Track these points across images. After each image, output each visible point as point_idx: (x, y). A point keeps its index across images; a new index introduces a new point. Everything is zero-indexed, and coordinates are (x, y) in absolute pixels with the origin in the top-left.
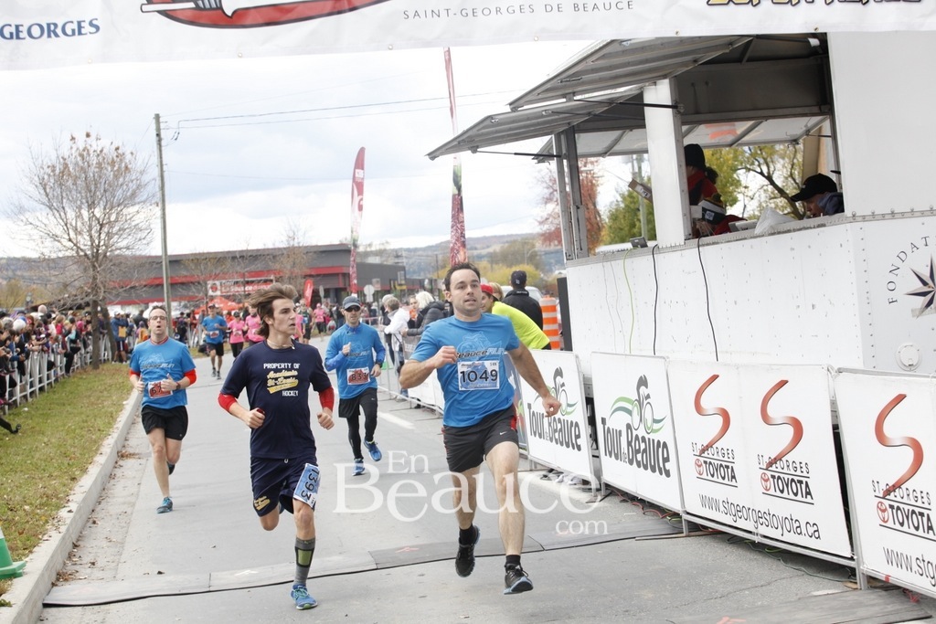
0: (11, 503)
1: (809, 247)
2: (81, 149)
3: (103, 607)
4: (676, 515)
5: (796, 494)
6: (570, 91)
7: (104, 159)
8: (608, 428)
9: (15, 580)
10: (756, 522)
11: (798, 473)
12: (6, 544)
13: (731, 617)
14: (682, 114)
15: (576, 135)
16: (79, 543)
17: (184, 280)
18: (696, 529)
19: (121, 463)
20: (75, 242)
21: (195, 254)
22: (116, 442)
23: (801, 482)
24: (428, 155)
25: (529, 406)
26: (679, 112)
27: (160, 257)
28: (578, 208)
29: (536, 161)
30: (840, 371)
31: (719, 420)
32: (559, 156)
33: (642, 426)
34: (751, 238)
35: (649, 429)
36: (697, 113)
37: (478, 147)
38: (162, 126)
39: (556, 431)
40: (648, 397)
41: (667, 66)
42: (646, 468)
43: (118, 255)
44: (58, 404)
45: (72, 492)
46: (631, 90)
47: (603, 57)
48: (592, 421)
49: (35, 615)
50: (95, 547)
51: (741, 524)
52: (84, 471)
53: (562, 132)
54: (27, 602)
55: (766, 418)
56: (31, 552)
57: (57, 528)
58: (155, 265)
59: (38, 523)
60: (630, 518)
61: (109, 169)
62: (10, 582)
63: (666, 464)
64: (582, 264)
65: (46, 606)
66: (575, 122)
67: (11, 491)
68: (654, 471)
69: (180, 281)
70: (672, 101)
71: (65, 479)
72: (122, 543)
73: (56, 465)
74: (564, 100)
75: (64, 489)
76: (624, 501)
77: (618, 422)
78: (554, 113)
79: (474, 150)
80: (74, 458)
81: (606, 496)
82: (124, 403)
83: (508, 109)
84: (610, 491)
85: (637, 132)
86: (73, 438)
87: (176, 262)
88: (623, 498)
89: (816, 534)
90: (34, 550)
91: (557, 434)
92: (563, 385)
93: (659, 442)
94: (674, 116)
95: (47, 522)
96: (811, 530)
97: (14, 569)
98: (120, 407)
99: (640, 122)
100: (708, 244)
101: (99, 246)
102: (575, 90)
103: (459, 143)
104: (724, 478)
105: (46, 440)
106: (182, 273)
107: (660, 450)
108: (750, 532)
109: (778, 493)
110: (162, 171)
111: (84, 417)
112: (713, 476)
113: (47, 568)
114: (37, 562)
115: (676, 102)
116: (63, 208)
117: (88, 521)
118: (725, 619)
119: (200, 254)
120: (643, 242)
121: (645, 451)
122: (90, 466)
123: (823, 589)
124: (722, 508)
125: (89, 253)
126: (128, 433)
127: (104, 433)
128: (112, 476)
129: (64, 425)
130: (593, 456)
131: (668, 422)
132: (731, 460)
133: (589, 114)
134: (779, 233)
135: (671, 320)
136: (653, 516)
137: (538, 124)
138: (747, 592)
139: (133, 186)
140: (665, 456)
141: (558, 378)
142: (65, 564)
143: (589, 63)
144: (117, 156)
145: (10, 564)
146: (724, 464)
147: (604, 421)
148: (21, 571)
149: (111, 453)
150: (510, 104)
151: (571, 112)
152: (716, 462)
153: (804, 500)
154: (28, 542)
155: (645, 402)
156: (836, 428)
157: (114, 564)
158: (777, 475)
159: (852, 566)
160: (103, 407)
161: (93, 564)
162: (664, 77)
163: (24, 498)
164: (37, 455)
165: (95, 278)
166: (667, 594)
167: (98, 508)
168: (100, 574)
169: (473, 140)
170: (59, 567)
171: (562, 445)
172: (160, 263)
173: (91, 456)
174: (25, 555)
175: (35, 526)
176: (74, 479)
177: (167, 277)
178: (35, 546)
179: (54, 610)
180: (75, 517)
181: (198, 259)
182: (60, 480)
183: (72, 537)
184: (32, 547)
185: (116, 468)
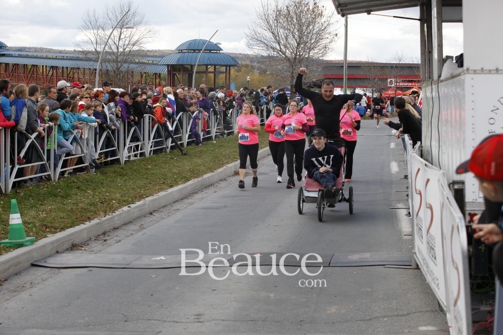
5: (433, 257)
9: (19, 249)
10: (427, 269)
11: (433, 242)
19: (230, 177)
22: (235, 166)
23: (433, 249)
27: (343, 63)
28: (430, 52)
31: (420, 198)
32: (420, 20)
37: (371, 11)
43: (313, 61)
45: (155, 194)
50: (127, 229)
51: (424, 268)
53: (424, 6)
56: (61, 231)
57: (104, 217)
58: (335, 68)
62: (13, 250)
65: (33, 265)
72: (144, 229)
79: (369, 13)
87: (355, 66)
96: (437, 282)
97: (22, 242)
104: (420, 236)
114: (53, 238)
124: (421, 256)
128: (209, 186)
132: (422, 225)
142: (90, 238)
146: (420, 227)
148: (30, 243)
153: (435, 261)
154: (69, 225)
161: (105, 241)
166: (344, 311)
168: (96, 248)
170: (77, 241)
172: (343, 66)
173: (205, 173)
174: (56, 232)
175: (96, 214)
176: (171, 186)
177: (346, 75)
178: (71, 227)
179: (36, 268)
180: (129, 211)
181: (369, 66)
182: (163, 186)
183: (116, 222)
184: (68, 228)
185: (221, 180)
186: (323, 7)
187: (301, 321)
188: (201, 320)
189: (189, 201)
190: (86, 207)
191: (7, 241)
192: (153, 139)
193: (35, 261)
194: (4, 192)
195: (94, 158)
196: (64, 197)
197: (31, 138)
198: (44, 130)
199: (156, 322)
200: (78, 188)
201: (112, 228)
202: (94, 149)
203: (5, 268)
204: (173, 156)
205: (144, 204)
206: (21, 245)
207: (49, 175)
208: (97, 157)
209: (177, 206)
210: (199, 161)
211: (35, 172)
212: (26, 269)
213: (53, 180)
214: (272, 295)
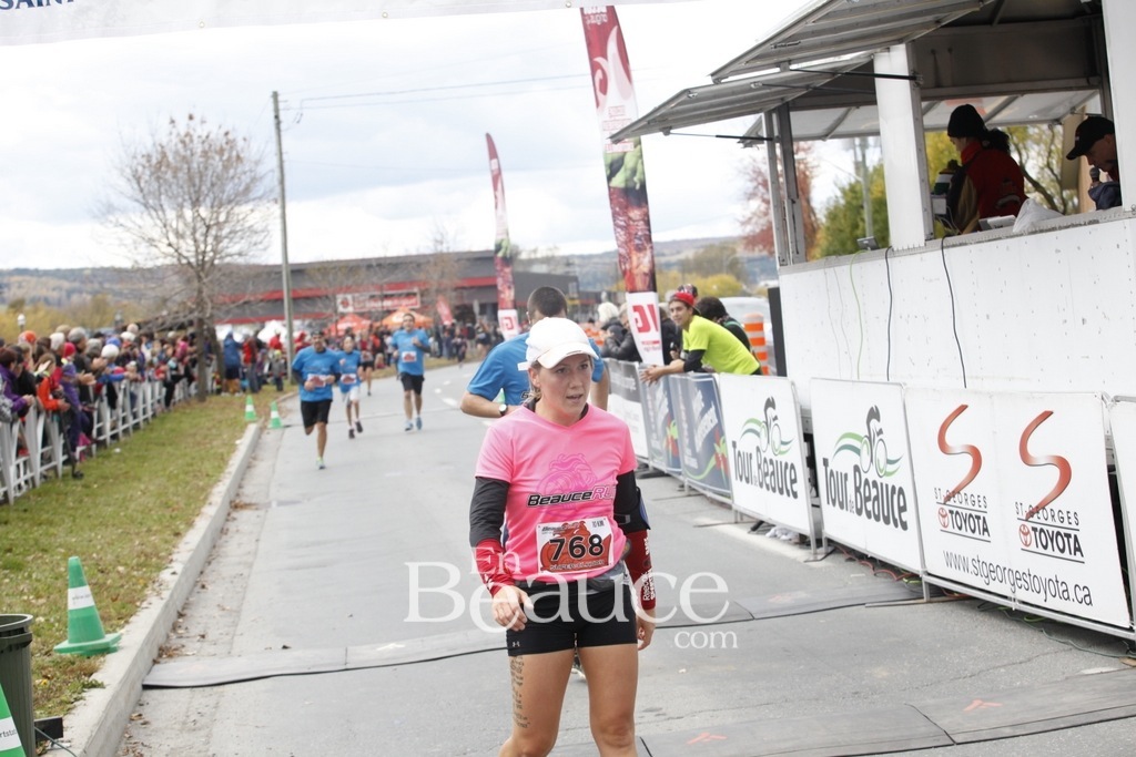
0: (101, 563)
1: (1079, 248)
2: (183, 133)
3: (215, 688)
4: (915, 576)
5: (1062, 551)
6: (785, 58)
7: (210, 146)
8: (832, 472)
9: (109, 657)
10: (1013, 585)
11: (1066, 524)
12: (97, 613)
13: (984, 700)
14: (922, 88)
15: (792, 114)
16: (185, 612)
17: (309, 293)
18: (939, 593)
19: (234, 514)
20: (176, 246)
21: (323, 263)
22: (228, 490)
23: (1068, 536)
24: (611, 137)
25: (734, 444)
26: (918, 85)
27: (279, 266)
28: (793, 202)
29: (742, 145)
30: (1117, 400)
31: (969, 460)
32: (770, 139)
33: (873, 468)
34: (1007, 237)
35: (881, 471)
36: (938, 85)
37: (671, 128)
39: (766, 474)
40: (880, 432)
41: (903, 28)
42: (877, 519)
43: (228, 264)
44: (157, 444)
45: (176, 550)
46: (858, 57)
47: (827, 16)
48: (811, 462)
49: (133, 699)
50: (205, 615)
51: (995, 587)
52: (190, 524)
53: (773, 110)
54: (123, 682)
55: (1025, 457)
56: (127, 622)
57: (159, 594)
58: (273, 276)
59: (134, 587)
60: (858, 580)
61: (217, 158)
62: (102, 659)
63: (903, 514)
64: (798, 271)
65: (146, 687)
66: (790, 97)
67: (101, 549)
68: (887, 521)
69: (304, 294)
70: (910, 70)
71: (168, 535)
72: (238, 612)
73: (155, 517)
74: (777, 70)
75: (166, 546)
76: (850, 560)
77: (843, 463)
78: (766, 85)
79: (667, 131)
80: (178, 509)
81: (828, 554)
82: (238, 442)
83: (709, 81)
84: (836, 548)
85: (865, 110)
86: (177, 485)
87: (298, 271)
88: (848, 556)
89: (1087, 599)
90: (132, 619)
91: (768, 479)
92: (776, 418)
93: (893, 488)
94: (912, 89)
95: (146, 586)
96: (1081, 594)
97: (107, 643)
98: (232, 448)
99: (869, 98)
100: (954, 246)
101: (204, 253)
102: (791, 57)
103: (649, 123)
104: (973, 531)
105: (142, 487)
106: (307, 286)
107: (895, 497)
108: (1005, 597)
109: (1041, 549)
110: (281, 161)
111: (188, 459)
112: (960, 528)
113: (147, 641)
114: (135, 635)
115: (915, 72)
116: (161, 206)
117: (195, 586)
118: (977, 703)
119: (328, 262)
120: (874, 243)
121: (876, 498)
122: (197, 519)
123: (1096, 666)
124: (971, 568)
125: (193, 260)
126: (242, 479)
127: (212, 478)
128: (223, 531)
129: (165, 469)
130: (813, 506)
131: (905, 462)
132: (983, 509)
133: (807, 87)
134: (1042, 231)
135: (909, 339)
136: (886, 578)
137: (745, 99)
138: (1002, 670)
139: (246, 179)
140: (902, 504)
141: (770, 410)
142: (168, 637)
143: (810, 24)
144: (227, 143)
145: (102, 637)
146: (974, 514)
147: (826, 462)
148: (115, 645)
149: (223, 503)
150: (712, 75)
151: (786, 85)
152: (964, 512)
153: (1072, 557)
154: (124, 611)
155: (877, 439)
156: (1111, 469)
157: (229, 637)
158: (1039, 527)
159: (1131, 638)
160: (212, 448)
161: (203, 636)
162: (900, 41)
163: (117, 557)
164: (132, 506)
165: (200, 292)
166: (905, 672)
167: (208, 570)
168: (212, 649)
169: (664, 119)
170: (161, 640)
171: (774, 490)
172: (280, 273)
176: (179, 534)
177: (288, 290)
179: (160, 691)
180: (179, 580)
181: (325, 269)
182: (160, 535)
184: (129, 617)
186: (245, 139)
191: (65, 644)
193: (143, 680)
212: (143, 696)
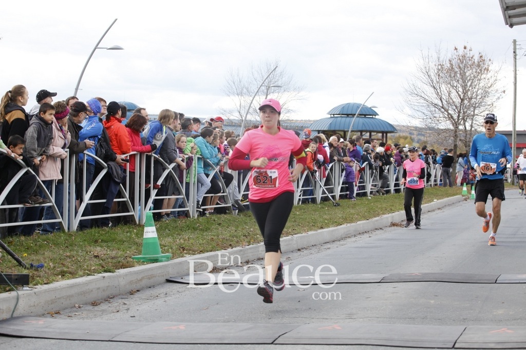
2: (461, 55)
7: (474, 62)
13: (509, 329)
19: (386, 227)
38: (517, 47)
45: (303, 233)
49: (145, 282)
65: (168, 281)
82: (435, 200)
98: (429, 202)
110: (516, 74)
118: (503, 329)
128: (364, 233)
144: (481, 61)
173: (359, 220)
174: (194, 254)
175: (238, 243)
176: (322, 228)
177: (514, 143)
178: (211, 251)
179: (171, 284)
182: (313, 228)
183: (260, 252)
184: (208, 252)
185: (376, 229)
186: (490, 60)
187: (464, 319)
188: (352, 317)
189: (342, 242)
190: (228, 238)
191: (141, 256)
192: (302, 187)
193: (170, 278)
194: (138, 223)
195: (237, 199)
196: (203, 230)
197: (168, 168)
198: (183, 161)
199: (303, 319)
200: (219, 224)
201: (256, 257)
202: (237, 189)
203: (137, 279)
204: (324, 206)
205: (292, 240)
206: (156, 260)
207: (188, 211)
208: (240, 197)
209: (328, 246)
210: (352, 211)
211: (172, 207)
212: (160, 284)
213: (192, 217)
214: (432, 302)
